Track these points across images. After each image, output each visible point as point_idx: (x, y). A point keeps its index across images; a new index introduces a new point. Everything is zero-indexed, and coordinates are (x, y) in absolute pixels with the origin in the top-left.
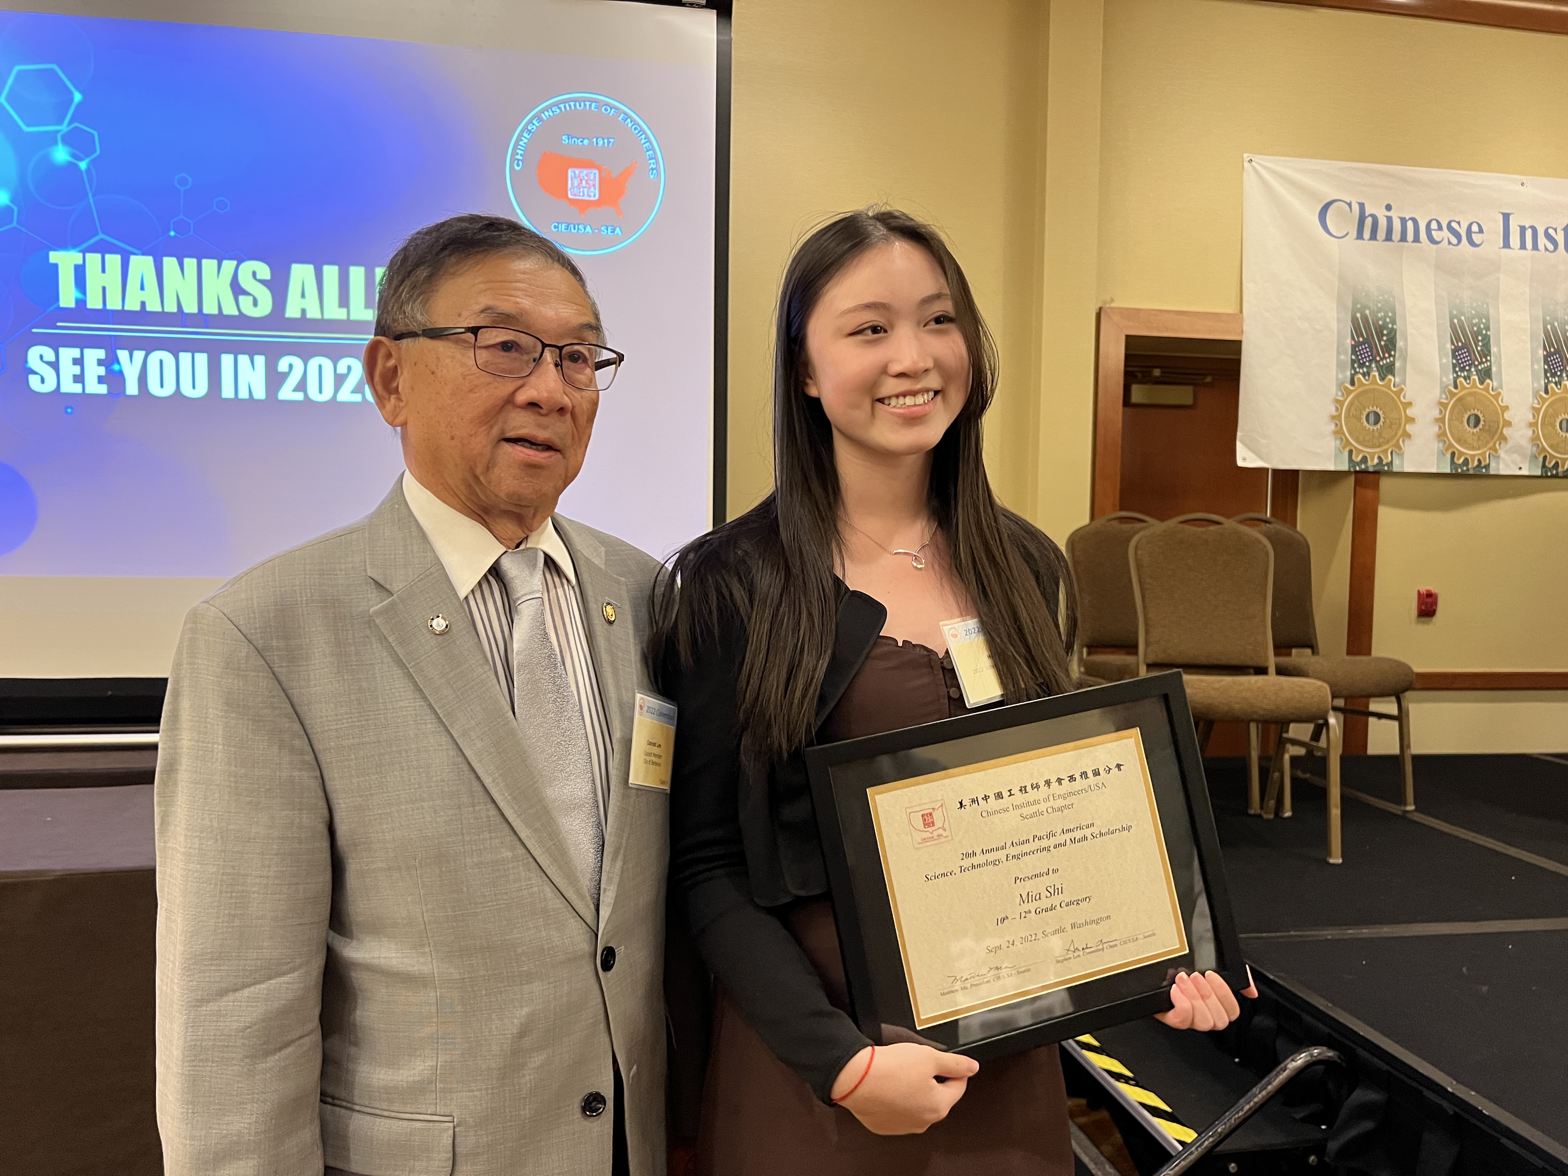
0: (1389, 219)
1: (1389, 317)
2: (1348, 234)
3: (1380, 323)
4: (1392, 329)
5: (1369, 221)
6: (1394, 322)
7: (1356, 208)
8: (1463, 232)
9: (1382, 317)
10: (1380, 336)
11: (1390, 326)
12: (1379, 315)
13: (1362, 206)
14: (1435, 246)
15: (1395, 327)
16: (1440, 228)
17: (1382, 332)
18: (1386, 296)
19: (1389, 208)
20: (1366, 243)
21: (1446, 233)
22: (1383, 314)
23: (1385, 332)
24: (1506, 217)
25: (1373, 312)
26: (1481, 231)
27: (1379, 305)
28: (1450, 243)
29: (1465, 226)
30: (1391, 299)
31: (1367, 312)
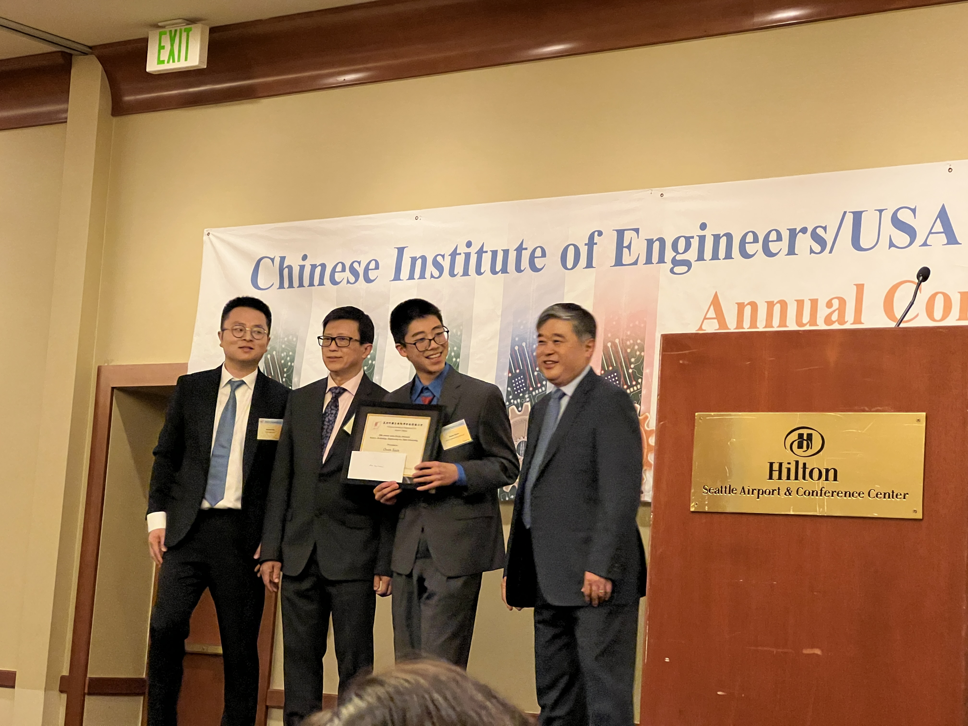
0: (302, 268)
1: (290, 356)
2: (273, 285)
3: (283, 362)
4: (291, 365)
5: (286, 271)
6: (292, 361)
7: (277, 261)
8: (361, 271)
9: (284, 356)
10: (282, 373)
11: (289, 364)
12: (283, 355)
13: (283, 259)
14: (335, 287)
15: (293, 364)
16: (344, 270)
17: (283, 370)
18: (290, 337)
19: (305, 258)
20: (287, 292)
21: (347, 274)
22: (285, 353)
23: (285, 370)
24: (401, 251)
25: (279, 352)
26: (377, 267)
27: (283, 346)
28: (348, 282)
29: (363, 265)
30: (295, 339)
31: (274, 353)
